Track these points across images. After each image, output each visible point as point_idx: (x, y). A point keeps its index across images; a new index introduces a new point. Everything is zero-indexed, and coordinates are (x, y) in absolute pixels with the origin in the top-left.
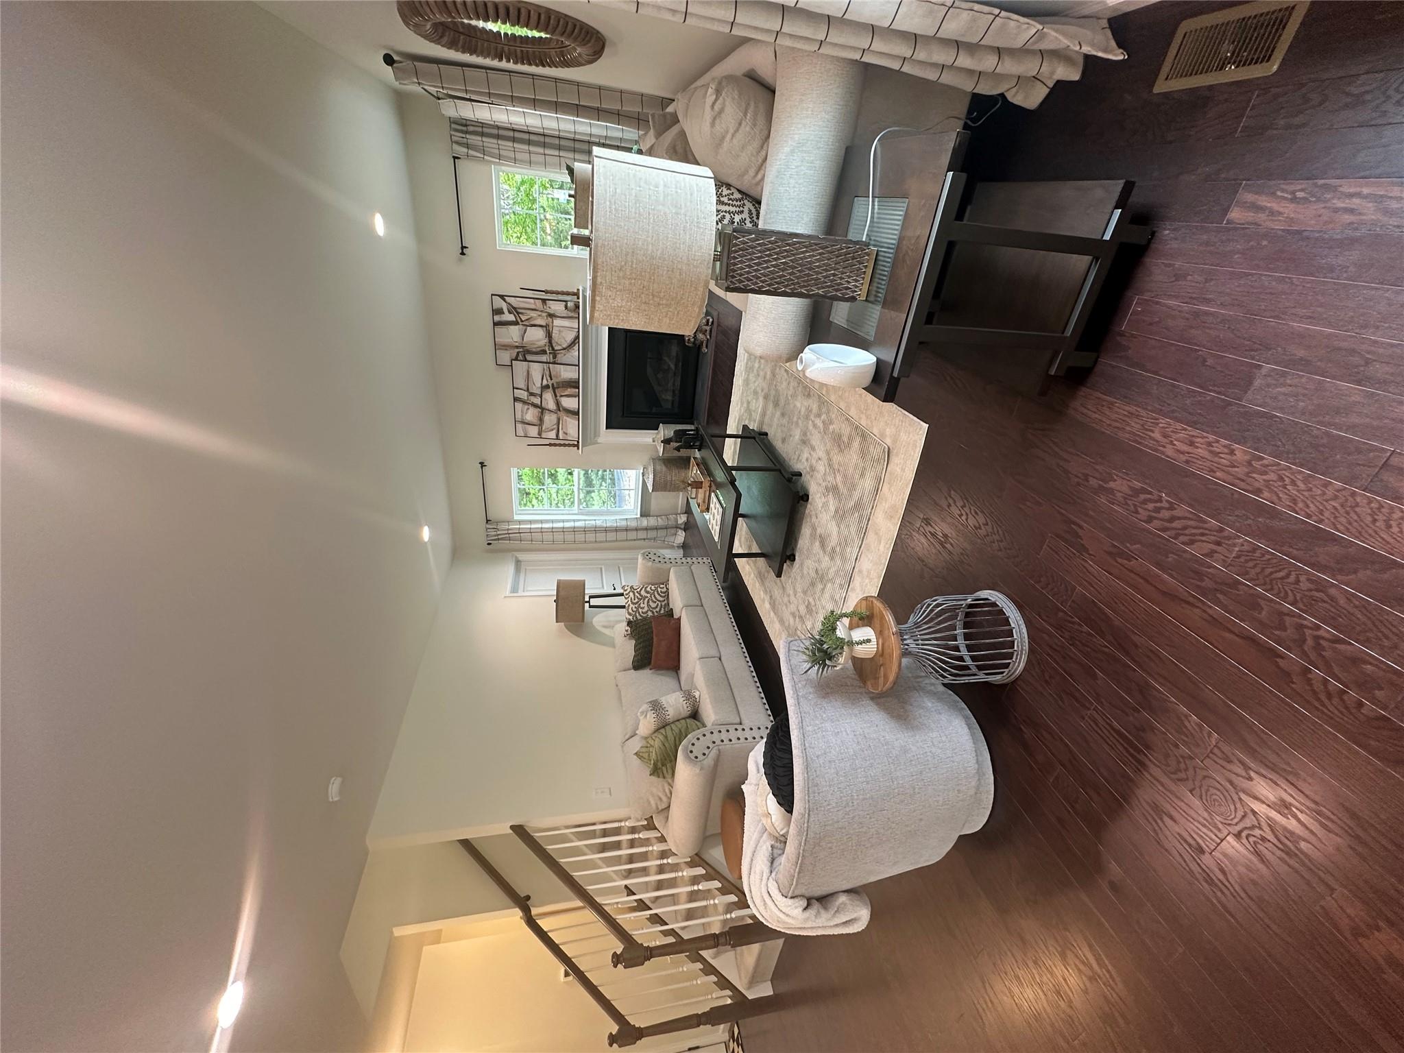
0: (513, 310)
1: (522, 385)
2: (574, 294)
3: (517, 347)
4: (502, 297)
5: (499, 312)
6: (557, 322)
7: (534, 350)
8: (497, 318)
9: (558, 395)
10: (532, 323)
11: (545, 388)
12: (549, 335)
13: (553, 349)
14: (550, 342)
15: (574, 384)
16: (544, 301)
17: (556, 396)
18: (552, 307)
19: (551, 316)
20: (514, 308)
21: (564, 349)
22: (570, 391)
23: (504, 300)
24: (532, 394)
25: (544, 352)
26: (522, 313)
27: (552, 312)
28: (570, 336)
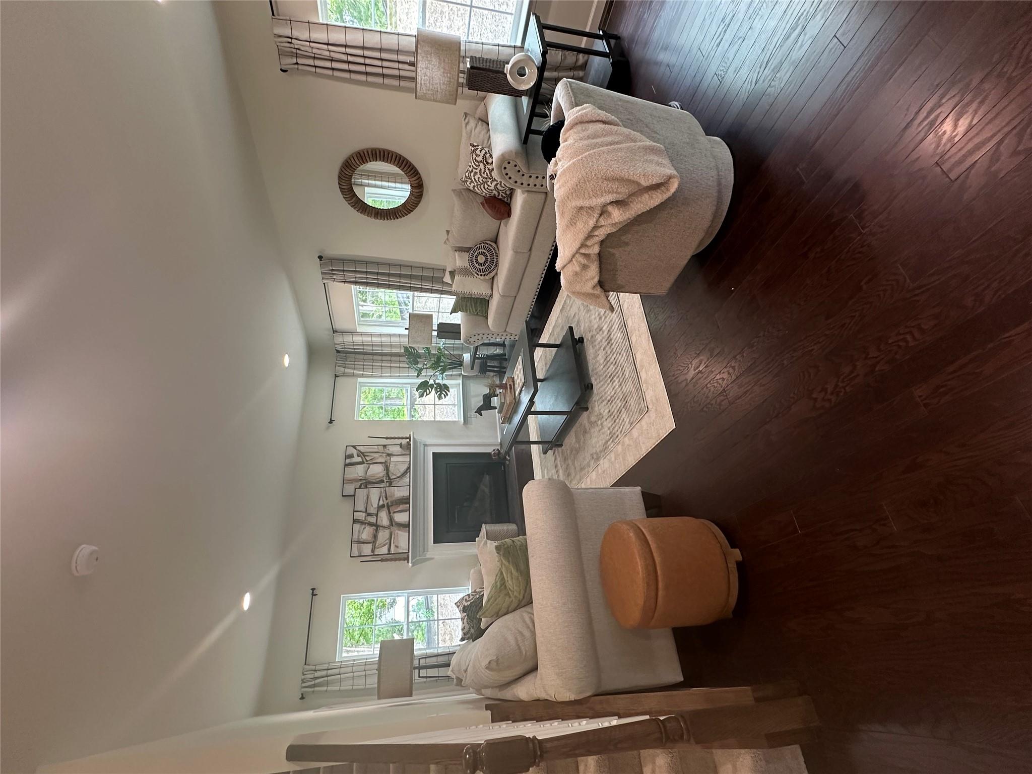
0: (361, 454)
1: (362, 508)
2: (406, 438)
3: (361, 480)
4: (354, 447)
5: (351, 456)
6: (393, 459)
7: (374, 481)
8: (348, 461)
9: (392, 512)
10: (374, 461)
11: (380, 508)
12: (387, 469)
13: (389, 478)
14: (387, 473)
15: (405, 501)
16: (385, 446)
17: (390, 513)
18: (391, 449)
19: (389, 455)
20: (362, 453)
21: (398, 477)
22: (402, 507)
23: (356, 449)
24: (369, 515)
25: (382, 481)
26: (366, 456)
27: (390, 452)
28: (403, 468)
